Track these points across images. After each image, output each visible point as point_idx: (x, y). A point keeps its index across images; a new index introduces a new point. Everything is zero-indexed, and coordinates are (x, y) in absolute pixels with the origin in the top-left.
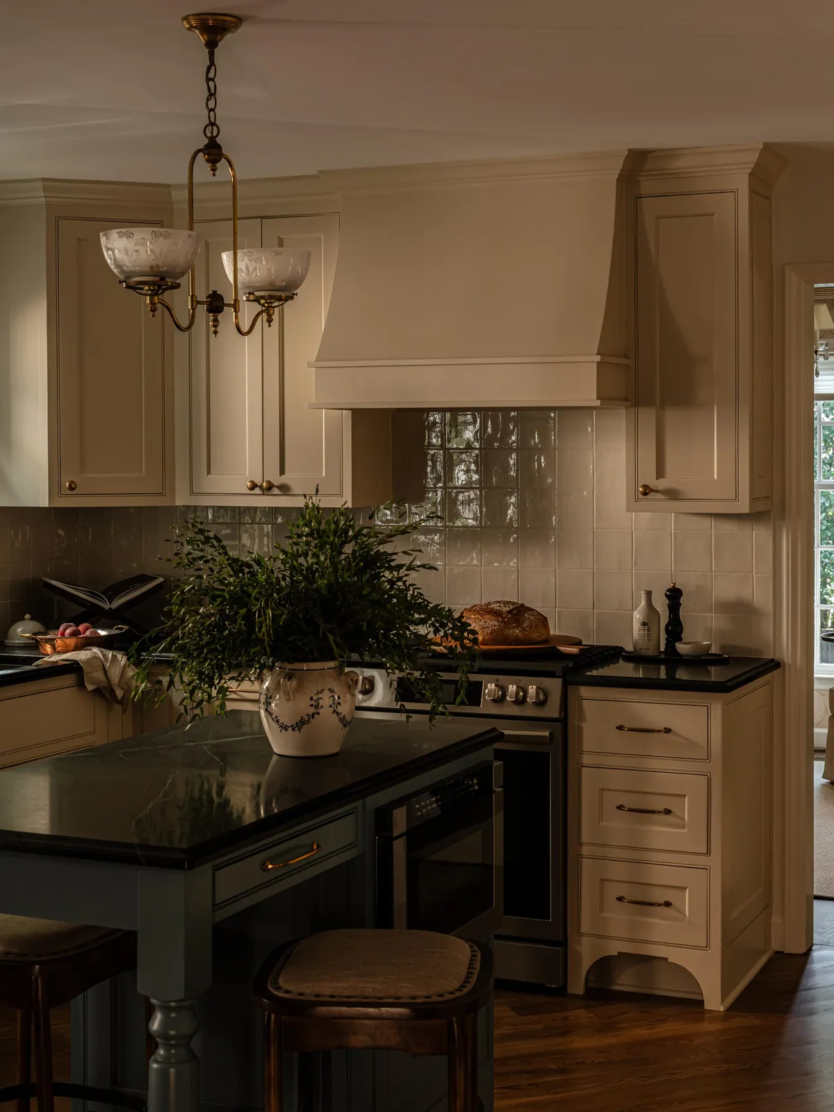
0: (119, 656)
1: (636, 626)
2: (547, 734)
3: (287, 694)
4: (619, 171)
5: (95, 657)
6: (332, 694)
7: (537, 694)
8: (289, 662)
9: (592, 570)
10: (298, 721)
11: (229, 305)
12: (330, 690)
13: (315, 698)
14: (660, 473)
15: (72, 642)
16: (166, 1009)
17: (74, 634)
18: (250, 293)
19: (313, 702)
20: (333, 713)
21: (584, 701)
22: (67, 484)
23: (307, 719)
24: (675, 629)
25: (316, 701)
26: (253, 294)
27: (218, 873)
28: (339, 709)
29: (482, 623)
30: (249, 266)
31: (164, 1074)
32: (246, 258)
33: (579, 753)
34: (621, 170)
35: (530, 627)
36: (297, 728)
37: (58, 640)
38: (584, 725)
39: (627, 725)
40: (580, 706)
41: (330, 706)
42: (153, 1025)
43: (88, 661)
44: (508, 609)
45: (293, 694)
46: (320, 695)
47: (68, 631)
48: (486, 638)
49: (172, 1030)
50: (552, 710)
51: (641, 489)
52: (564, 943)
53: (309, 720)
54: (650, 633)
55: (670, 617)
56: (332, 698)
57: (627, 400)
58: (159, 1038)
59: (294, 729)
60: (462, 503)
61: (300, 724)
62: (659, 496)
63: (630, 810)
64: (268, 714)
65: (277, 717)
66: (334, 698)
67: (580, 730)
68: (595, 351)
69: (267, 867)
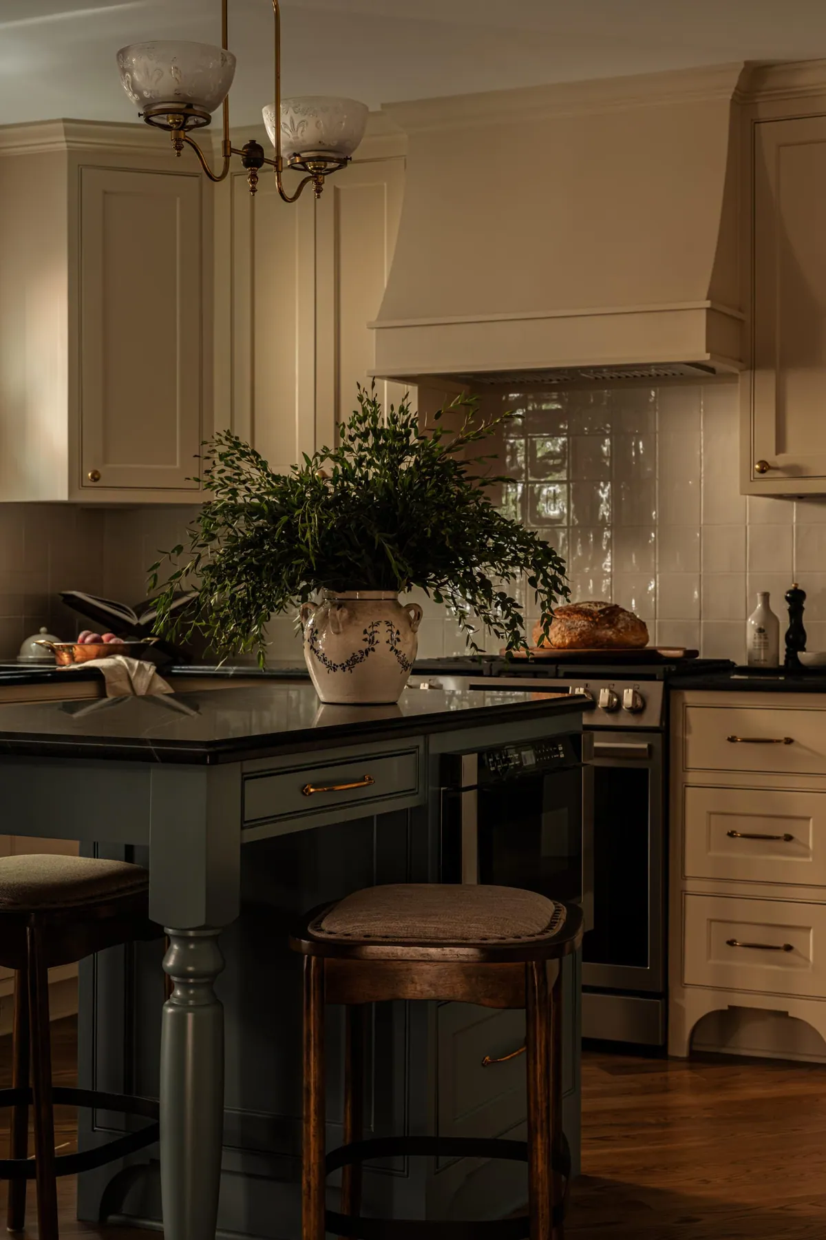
0: (147, 665)
1: (751, 634)
2: (645, 746)
3: (336, 625)
4: (733, 90)
5: (119, 665)
6: (390, 628)
7: (634, 699)
8: (340, 591)
9: (698, 574)
10: (349, 659)
11: (269, 162)
12: (387, 622)
13: (370, 631)
14: (780, 447)
15: (92, 649)
16: (184, 940)
17: (95, 641)
18: (295, 155)
19: (366, 636)
20: (391, 650)
21: (689, 709)
22: (90, 475)
23: (360, 656)
24: (797, 638)
25: (371, 635)
26: (299, 155)
27: (247, 782)
28: (398, 647)
29: (569, 623)
30: (294, 118)
31: (180, 1020)
32: (291, 110)
33: (684, 771)
34: (736, 88)
35: (626, 628)
36: (347, 668)
37: (77, 647)
38: (688, 737)
39: (740, 736)
40: (685, 714)
41: (388, 642)
42: (168, 961)
43: (111, 669)
44: (599, 608)
45: (343, 626)
46: (375, 628)
47: (88, 639)
48: (574, 640)
49: (191, 966)
50: (652, 718)
51: (757, 466)
52: (664, 995)
53: (362, 658)
54: (766, 641)
55: (791, 621)
56: (390, 633)
57: (740, 361)
58: (175, 976)
59: (344, 669)
60: (547, 499)
61: (352, 662)
62: (779, 474)
63: (744, 836)
64: (313, 652)
65: (324, 654)
66: (392, 633)
67: (685, 742)
68: (705, 294)
69: (307, 790)
